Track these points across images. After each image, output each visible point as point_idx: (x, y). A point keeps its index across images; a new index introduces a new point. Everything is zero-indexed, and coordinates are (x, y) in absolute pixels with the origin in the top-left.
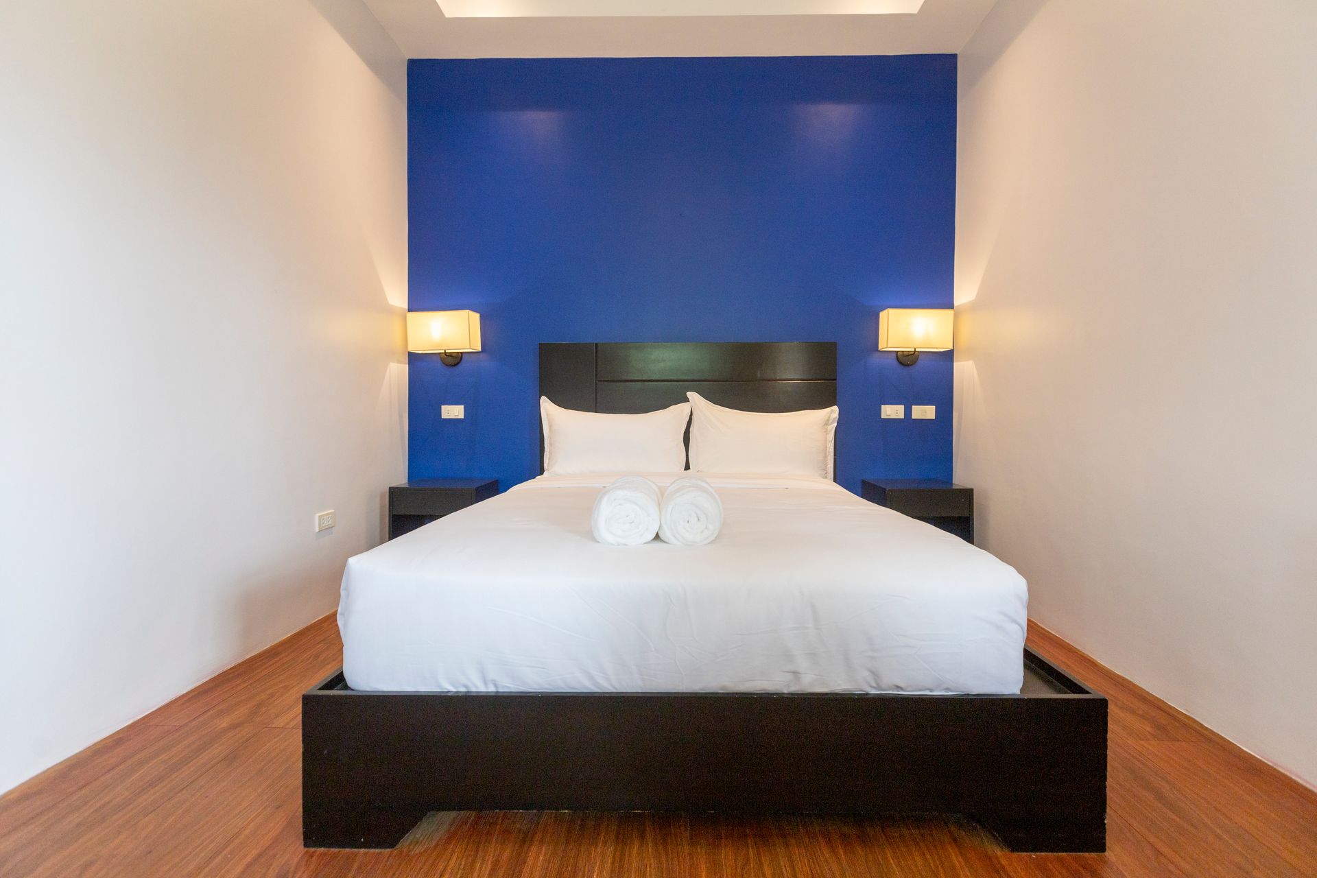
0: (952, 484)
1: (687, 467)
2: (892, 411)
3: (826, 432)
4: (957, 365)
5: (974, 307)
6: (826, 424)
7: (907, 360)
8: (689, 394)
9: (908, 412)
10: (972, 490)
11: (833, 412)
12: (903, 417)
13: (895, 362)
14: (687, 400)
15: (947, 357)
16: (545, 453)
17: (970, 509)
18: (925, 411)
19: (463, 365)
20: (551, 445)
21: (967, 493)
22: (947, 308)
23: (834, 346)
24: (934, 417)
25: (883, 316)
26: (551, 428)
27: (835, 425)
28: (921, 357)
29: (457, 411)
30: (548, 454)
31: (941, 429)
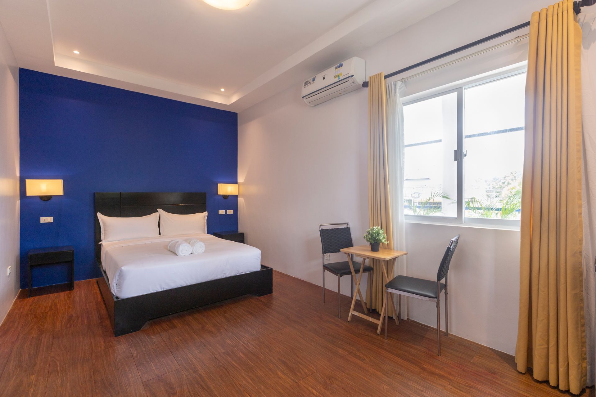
0: (237, 232)
1: (160, 234)
2: (222, 212)
3: (204, 220)
4: (239, 199)
5: (243, 184)
6: (204, 217)
7: (225, 197)
8: (158, 210)
9: (226, 212)
10: (244, 233)
11: (206, 214)
12: (225, 214)
13: (222, 198)
15: (236, 196)
16: (102, 234)
17: (244, 238)
18: (230, 212)
19: (52, 200)
20: (105, 230)
21: (243, 234)
22: (236, 183)
23: (205, 193)
24: (233, 213)
25: (219, 185)
26: (104, 224)
27: (207, 217)
28: (229, 196)
29: (50, 219)
30: (103, 234)
31: (235, 216)
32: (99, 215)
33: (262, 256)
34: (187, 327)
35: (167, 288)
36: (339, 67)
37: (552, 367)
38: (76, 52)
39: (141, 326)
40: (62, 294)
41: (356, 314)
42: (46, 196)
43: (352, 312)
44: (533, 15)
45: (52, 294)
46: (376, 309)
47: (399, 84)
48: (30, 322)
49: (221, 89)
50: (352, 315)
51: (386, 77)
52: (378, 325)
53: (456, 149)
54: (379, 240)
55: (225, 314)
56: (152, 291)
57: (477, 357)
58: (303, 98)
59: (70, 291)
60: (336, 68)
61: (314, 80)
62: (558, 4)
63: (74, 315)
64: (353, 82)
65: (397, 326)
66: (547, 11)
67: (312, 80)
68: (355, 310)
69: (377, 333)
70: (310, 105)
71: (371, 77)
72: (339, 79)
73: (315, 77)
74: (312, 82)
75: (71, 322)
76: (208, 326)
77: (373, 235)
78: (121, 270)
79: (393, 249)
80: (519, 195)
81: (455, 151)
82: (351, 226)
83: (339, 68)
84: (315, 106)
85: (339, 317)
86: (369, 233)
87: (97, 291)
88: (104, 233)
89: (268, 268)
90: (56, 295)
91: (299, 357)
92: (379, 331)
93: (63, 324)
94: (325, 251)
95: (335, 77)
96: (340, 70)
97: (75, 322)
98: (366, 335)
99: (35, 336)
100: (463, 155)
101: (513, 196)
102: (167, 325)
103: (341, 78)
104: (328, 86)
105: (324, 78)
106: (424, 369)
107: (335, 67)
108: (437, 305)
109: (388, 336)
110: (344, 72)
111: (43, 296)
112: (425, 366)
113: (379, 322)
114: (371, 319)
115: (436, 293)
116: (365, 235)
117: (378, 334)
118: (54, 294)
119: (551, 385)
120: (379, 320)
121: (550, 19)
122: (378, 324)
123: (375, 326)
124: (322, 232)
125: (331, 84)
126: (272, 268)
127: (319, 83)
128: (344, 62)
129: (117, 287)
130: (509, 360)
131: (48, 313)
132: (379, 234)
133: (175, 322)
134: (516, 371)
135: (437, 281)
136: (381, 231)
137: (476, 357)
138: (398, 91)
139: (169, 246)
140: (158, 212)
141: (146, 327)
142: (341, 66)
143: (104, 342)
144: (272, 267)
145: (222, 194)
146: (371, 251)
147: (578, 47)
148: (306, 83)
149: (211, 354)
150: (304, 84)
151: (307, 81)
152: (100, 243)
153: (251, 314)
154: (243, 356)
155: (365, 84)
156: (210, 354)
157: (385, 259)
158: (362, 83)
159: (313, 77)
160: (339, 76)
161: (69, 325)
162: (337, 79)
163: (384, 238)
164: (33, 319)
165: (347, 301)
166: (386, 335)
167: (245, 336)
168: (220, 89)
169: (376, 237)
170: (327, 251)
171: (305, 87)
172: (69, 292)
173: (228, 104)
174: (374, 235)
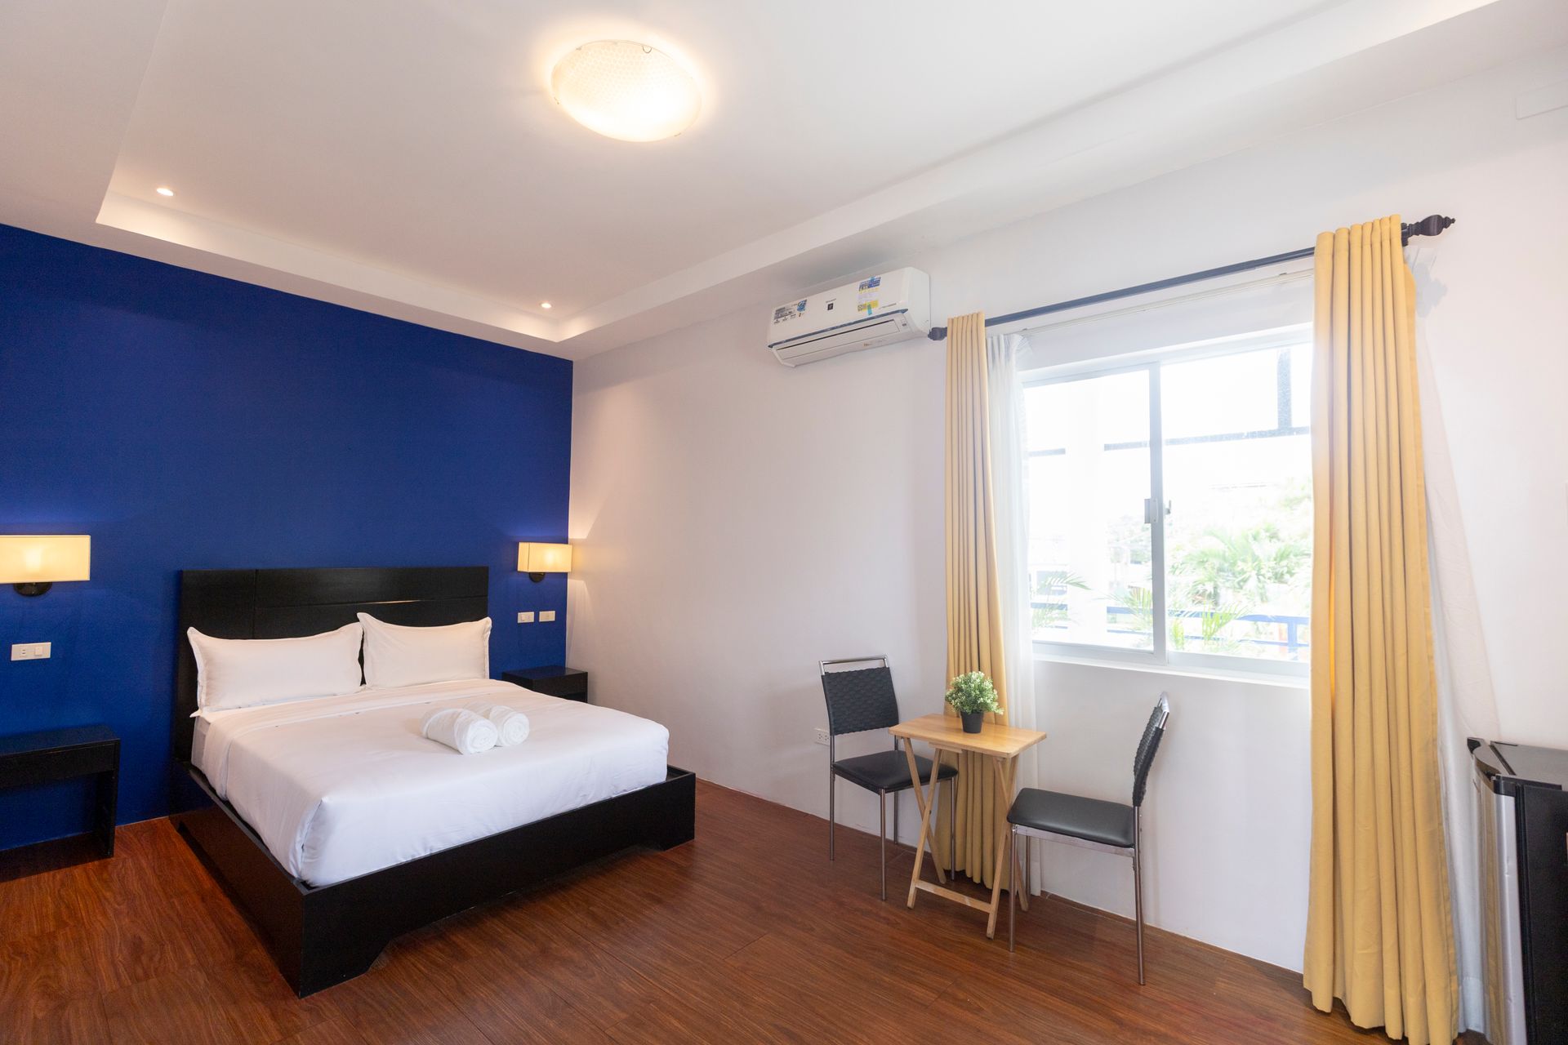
0: (565, 670)
1: (363, 682)
2: (525, 617)
3: (484, 639)
4: (570, 581)
5: (581, 543)
6: (483, 633)
7: (536, 577)
8: (360, 615)
9: (537, 617)
10: (587, 673)
11: (487, 622)
12: (533, 621)
13: (528, 579)
14: (357, 620)
15: (563, 577)
16: (199, 688)
17: (586, 687)
18: (548, 616)
19: (52, 594)
20: (209, 678)
21: (583, 677)
22: (565, 541)
23: (486, 570)
24: (554, 619)
25: (523, 547)
26: (209, 661)
27: (489, 633)
28: (546, 575)
29: (41, 650)
30: (205, 688)
31: (559, 627)
32: (194, 635)
33: (672, 742)
34: (499, 953)
35: (439, 846)
36: (870, 286)
37: (1391, 994)
38: (165, 192)
39: (370, 961)
40: (78, 871)
41: (929, 888)
42: (37, 584)
43: (917, 884)
44: (1320, 237)
45: (46, 874)
46: (963, 872)
47: (1017, 339)
48: (7, 971)
49: (542, 303)
50: (918, 891)
51: (989, 323)
52: (987, 915)
53: (1149, 497)
54: (985, 704)
55: (591, 908)
56: (402, 859)
57: (1222, 982)
58: (771, 346)
59: (102, 861)
60: (862, 287)
61: (802, 307)
62: (1371, 225)
63: (144, 937)
64: (904, 325)
65: (1024, 912)
66: (1349, 233)
67: (796, 307)
68: (922, 877)
69: (988, 936)
70: (785, 364)
71: (953, 320)
72: (870, 314)
73: (806, 301)
74: (797, 313)
75: (144, 959)
76: (555, 945)
77: (970, 695)
78: (321, 805)
79: (1007, 724)
80: (1192, 564)
81: (1147, 501)
82: (891, 663)
83: (871, 289)
84: (796, 366)
85: (884, 898)
86: (959, 689)
87: (189, 857)
88: (208, 687)
89: (685, 772)
90: (59, 875)
91: (823, 1017)
92: (990, 930)
93: (121, 969)
94: (837, 728)
95: (861, 308)
96: (873, 294)
97: (156, 959)
98: (963, 943)
99: (40, 1015)
100: (1164, 511)
101: (1180, 566)
102: (438, 949)
103: (875, 312)
104: (841, 326)
105: (830, 307)
106: (1119, 1022)
107: (858, 284)
108: (1134, 864)
109: (1017, 943)
110: (883, 298)
111: (17, 881)
112: (1120, 1014)
113: (991, 908)
114: (968, 901)
115: (1125, 834)
116: (948, 693)
117: (989, 938)
118: (52, 873)
119: (1390, 1036)
120: (990, 903)
121: (1356, 251)
122: (989, 914)
123: (980, 920)
124: (829, 680)
125: (850, 324)
126: (694, 774)
127: (815, 317)
128: (881, 276)
129: (304, 854)
130: (1290, 981)
131: (55, 937)
132: (982, 691)
133: (459, 938)
134: (1311, 1008)
135: (1132, 806)
136: (988, 685)
137: (1218, 981)
138: (1014, 357)
139: (427, 725)
140: (358, 620)
141: (382, 961)
142: (874, 283)
143: (274, 1016)
144: (694, 772)
145: (530, 571)
146: (962, 733)
147: (1411, 313)
148: (781, 314)
149: (593, 1027)
150: (773, 314)
151: (784, 308)
152: (192, 715)
153: (659, 901)
154: (679, 1026)
155: (937, 334)
156: (592, 1029)
157: (1008, 754)
158: (927, 330)
159: (800, 301)
160: (869, 307)
161: (140, 971)
162: (865, 314)
163: (994, 700)
164: (13, 959)
165: (901, 855)
166: (1011, 939)
167: (665, 969)
168: (540, 304)
169: (977, 698)
170: (840, 729)
171: (777, 322)
172: (96, 863)
173: (556, 340)
174: (973, 694)
